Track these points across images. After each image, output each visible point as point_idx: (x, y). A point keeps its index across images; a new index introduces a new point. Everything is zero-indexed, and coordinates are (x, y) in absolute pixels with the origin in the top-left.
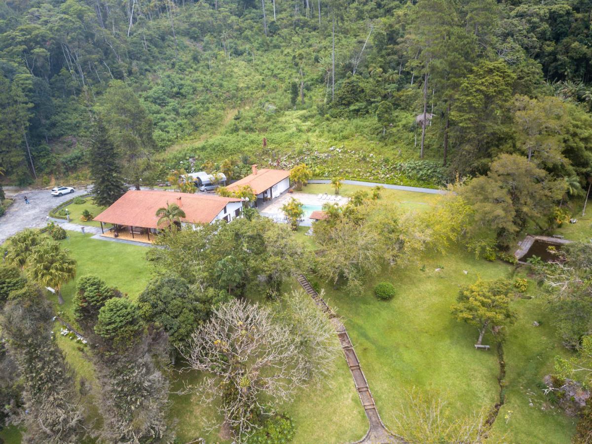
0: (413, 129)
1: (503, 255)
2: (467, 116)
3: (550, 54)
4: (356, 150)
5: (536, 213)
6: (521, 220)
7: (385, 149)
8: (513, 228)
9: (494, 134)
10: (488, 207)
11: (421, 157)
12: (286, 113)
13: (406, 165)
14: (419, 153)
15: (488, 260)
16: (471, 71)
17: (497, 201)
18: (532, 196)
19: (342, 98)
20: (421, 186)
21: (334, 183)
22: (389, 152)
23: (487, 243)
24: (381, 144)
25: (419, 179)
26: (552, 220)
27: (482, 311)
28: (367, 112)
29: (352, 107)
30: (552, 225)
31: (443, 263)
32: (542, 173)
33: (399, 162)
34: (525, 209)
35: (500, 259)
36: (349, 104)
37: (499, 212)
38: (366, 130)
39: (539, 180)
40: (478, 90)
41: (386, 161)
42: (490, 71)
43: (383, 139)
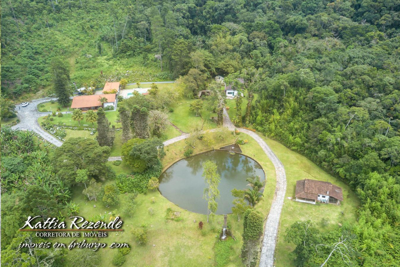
0: (155, 60)
1: (196, 97)
2: (177, 57)
3: (191, 24)
4: (137, 71)
5: (201, 84)
6: (198, 86)
7: (148, 69)
8: (197, 89)
9: (185, 62)
10: (191, 84)
11: (162, 71)
12: (98, 58)
13: (158, 75)
14: (161, 69)
15: (192, 98)
16: (175, 43)
17: (192, 82)
18: (199, 79)
19: (122, 50)
20: (165, 81)
21: (137, 84)
22: (150, 71)
23: (191, 94)
24: (146, 68)
25: (164, 79)
26: (205, 85)
27: (196, 106)
28: (134, 55)
29: (128, 54)
30: (205, 87)
31: (182, 101)
32: (200, 73)
33: (155, 74)
34: (199, 83)
35: (195, 98)
36: (125, 52)
37: (193, 85)
38: (138, 63)
39: (200, 75)
40: (178, 49)
41: (150, 74)
42: (181, 43)
43: (145, 66)
